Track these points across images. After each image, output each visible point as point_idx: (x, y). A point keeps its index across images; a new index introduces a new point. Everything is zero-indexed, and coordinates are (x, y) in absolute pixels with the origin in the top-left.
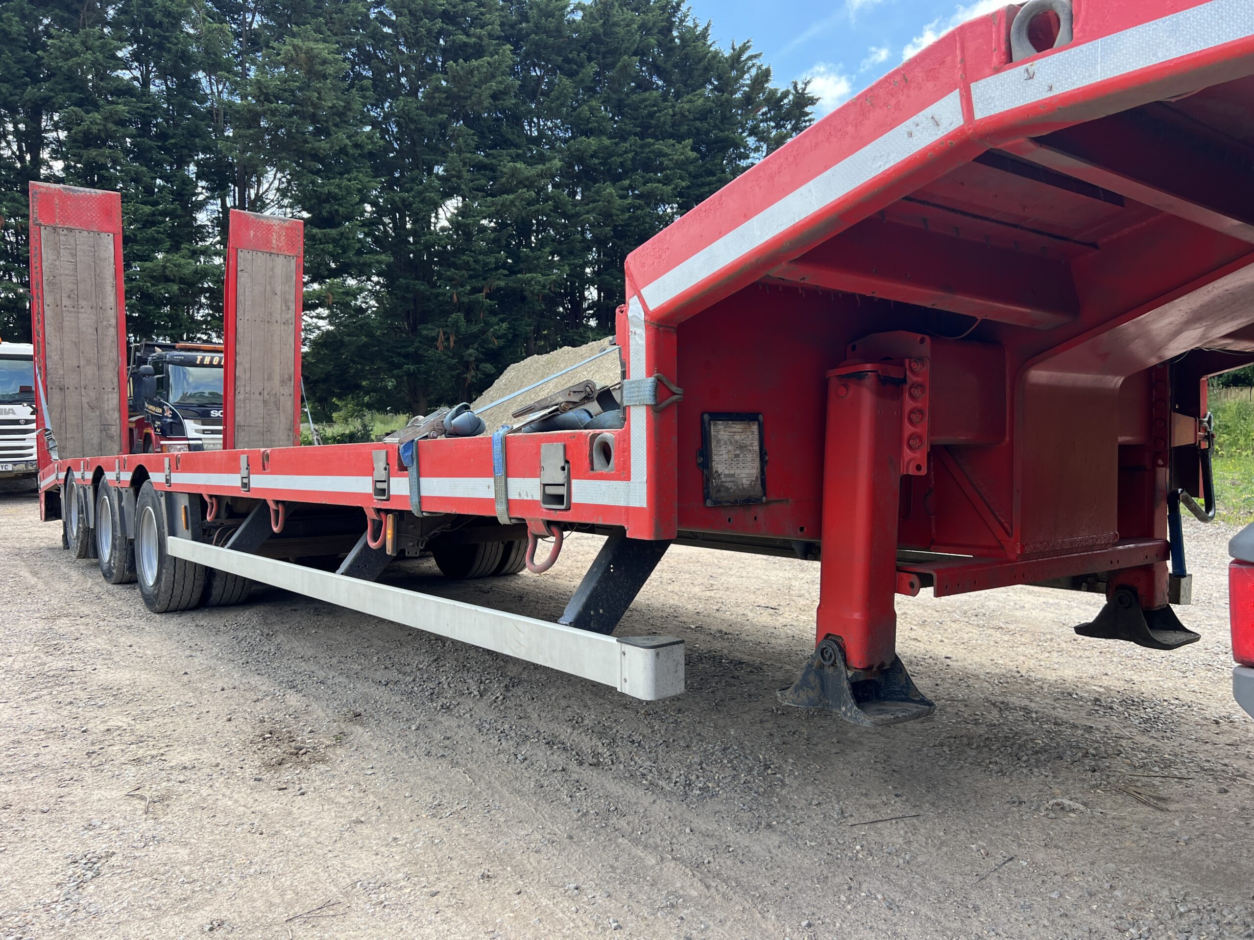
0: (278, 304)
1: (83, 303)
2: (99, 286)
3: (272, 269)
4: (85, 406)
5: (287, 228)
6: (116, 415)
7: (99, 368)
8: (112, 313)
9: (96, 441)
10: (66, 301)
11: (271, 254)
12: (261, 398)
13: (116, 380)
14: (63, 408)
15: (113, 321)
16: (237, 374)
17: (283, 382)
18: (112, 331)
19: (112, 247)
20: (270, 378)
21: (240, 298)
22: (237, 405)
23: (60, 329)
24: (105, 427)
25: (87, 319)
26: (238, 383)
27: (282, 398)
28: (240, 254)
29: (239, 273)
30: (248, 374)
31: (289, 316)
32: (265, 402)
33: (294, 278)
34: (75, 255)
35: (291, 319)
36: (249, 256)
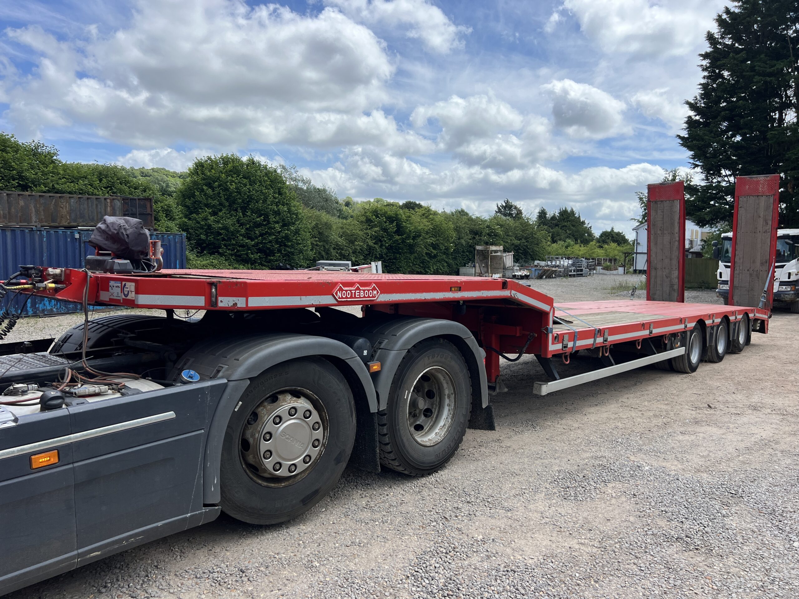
0: (761, 221)
1: (665, 232)
2: (672, 224)
3: (758, 204)
4: (664, 276)
5: (768, 180)
6: (677, 280)
7: (671, 260)
8: (677, 235)
9: (668, 292)
10: (659, 232)
11: (758, 196)
12: (749, 272)
13: (677, 265)
14: (656, 277)
15: (677, 239)
16: (736, 260)
17: (762, 264)
18: (677, 243)
19: (678, 206)
20: (754, 262)
21: (739, 221)
22: (735, 276)
23: (656, 244)
24: (672, 286)
25: (667, 238)
26: (736, 265)
27: (761, 272)
28: (740, 199)
29: (739, 209)
30: (741, 260)
31: (768, 228)
32: (751, 275)
33: (772, 207)
34: (663, 212)
35: (769, 229)
36: (745, 199)
